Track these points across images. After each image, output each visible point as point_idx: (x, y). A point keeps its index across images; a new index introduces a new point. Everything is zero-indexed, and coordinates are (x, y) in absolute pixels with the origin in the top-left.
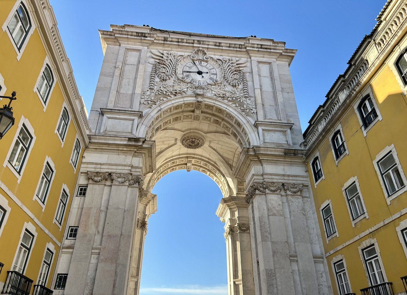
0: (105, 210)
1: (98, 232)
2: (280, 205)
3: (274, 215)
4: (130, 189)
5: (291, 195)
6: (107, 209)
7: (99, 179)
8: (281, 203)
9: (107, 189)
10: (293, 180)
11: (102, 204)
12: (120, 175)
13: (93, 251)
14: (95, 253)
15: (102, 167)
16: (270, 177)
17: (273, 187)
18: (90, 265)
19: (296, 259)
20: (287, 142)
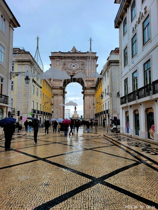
5: (91, 96)
6: (58, 100)
8: (89, 98)
9: (57, 97)
10: (92, 93)
12: (59, 94)
15: (56, 93)
17: (88, 95)
18: (57, 110)
20: (92, 84)
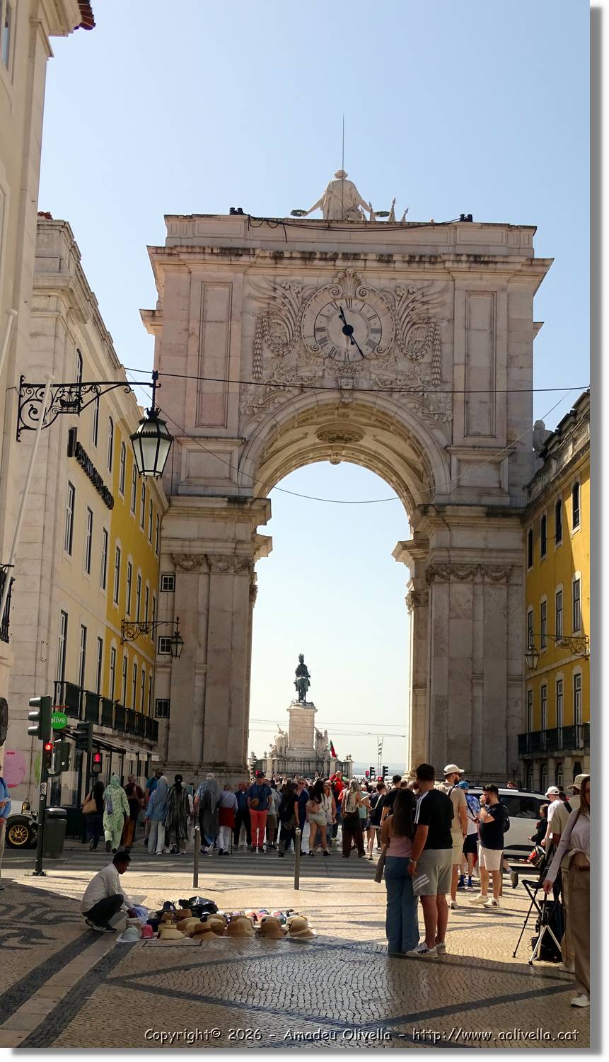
0: (206, 612)
1: (200, 645)
2: (469, 601)
3: (458, 617)
4: (237, 578)
5: (490, 584)
6: (208, 611)
7: (189, 564)
8: (471, 597)
9: (204, 578)
10: (497, 557)
11: (200, 602)
12: (221, 557)
13: (197, 671)
14: (199, 674)
15: (193, 544)
16: (460, 553)
17: (463, 571)
18: (196, 688)
19: (482, 682)
20: (500, 482)
